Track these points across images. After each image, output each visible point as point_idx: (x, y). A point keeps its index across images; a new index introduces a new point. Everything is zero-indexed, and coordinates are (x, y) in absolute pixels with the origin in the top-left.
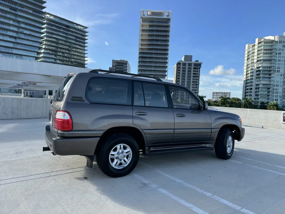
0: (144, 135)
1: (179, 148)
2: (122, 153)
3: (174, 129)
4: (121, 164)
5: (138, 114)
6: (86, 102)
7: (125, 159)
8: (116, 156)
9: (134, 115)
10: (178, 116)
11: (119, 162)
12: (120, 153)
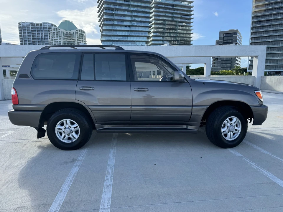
0: (90, 111)
1: (146, 127)
2: (70, 128)
3: (131, 106)
4: (69, 138)
5: (82, 89)
6: (30, 78)
7: (74, 134)
8: (63, 130)
9: (78, 89)
10: (137, 90)
11: (67, 136)
12: (67, 128)
